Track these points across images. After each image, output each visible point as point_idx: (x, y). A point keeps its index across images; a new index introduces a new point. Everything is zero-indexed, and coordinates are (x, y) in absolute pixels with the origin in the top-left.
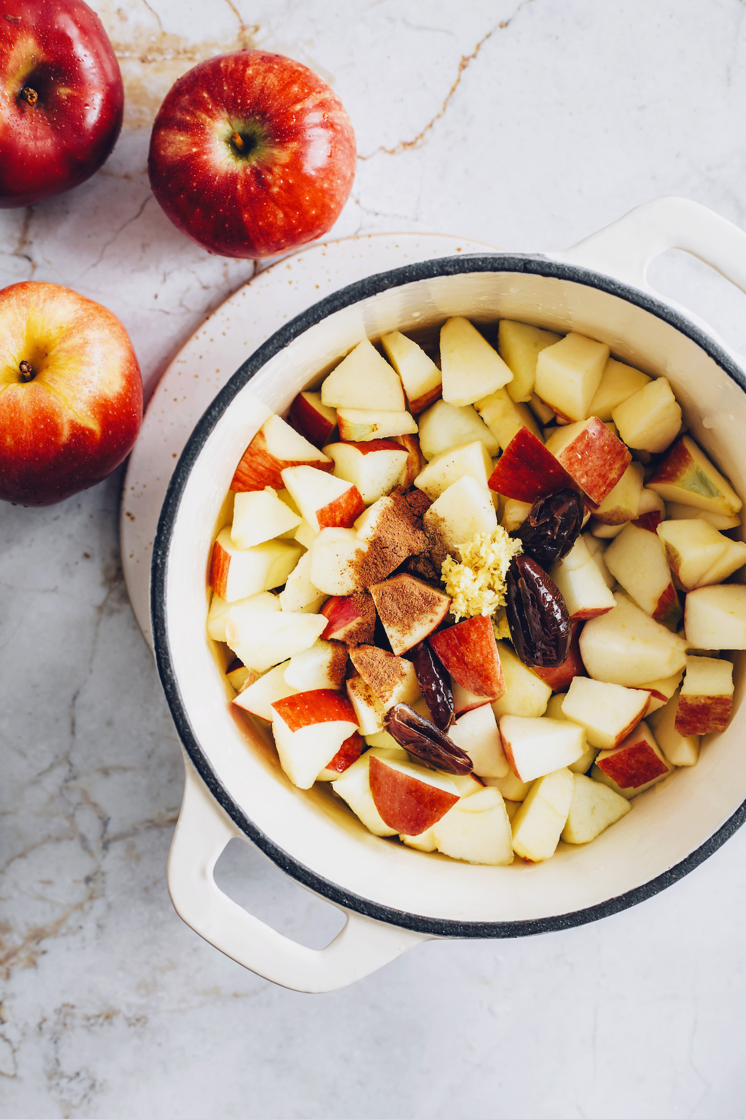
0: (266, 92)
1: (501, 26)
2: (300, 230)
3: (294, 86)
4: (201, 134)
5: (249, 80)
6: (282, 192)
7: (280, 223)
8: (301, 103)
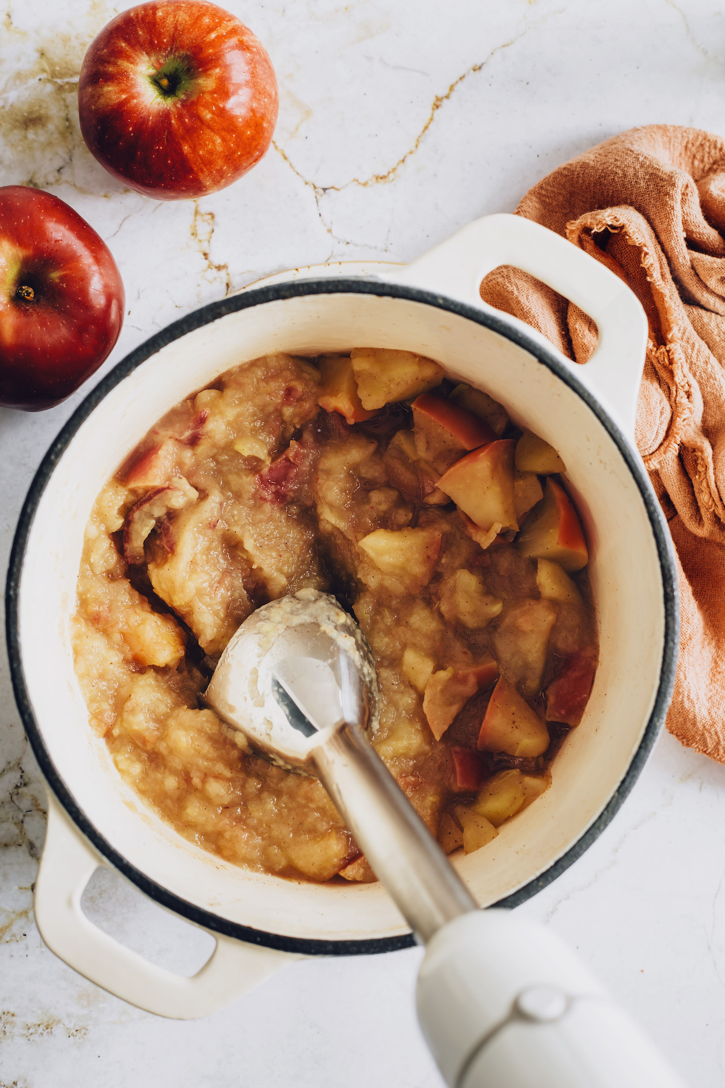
0: (179, 28)
1: (474, 70)
2: (239, 153)
3: (204, 18)
4: (126, 80)
5: (161, 20)
6: (215, 117)
7: (219, 149)
8: (215, 32)
